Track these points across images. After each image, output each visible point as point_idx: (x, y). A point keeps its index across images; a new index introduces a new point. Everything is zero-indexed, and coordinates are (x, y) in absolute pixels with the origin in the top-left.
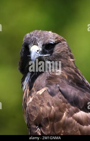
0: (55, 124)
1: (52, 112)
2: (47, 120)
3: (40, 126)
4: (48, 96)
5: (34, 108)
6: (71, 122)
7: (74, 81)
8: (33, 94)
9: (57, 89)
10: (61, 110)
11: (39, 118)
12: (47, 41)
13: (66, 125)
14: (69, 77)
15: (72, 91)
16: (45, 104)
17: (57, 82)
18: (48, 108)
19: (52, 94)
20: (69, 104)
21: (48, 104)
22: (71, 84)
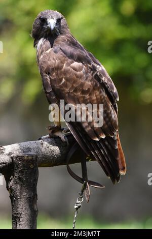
0: (59, 72)
1: (56, 64)
2: (53, 69)
3: (49, 74)
4: (53, 53)
5: (45, 62)
6: (69, 70)
7: (70, 42)
8: (43, 53)
9: (59, 49)
10: (62, 62)
11: (48, 68)
12: (58, 18)
13: (66, 72)
14: (68, 40)
15: (69, 49)
16: (51, 59)
17: (59, 44)
18: (53, 61)
19: (56, 52)
20: (67, 58)
21: (54, 59)
22: (69, 45)
